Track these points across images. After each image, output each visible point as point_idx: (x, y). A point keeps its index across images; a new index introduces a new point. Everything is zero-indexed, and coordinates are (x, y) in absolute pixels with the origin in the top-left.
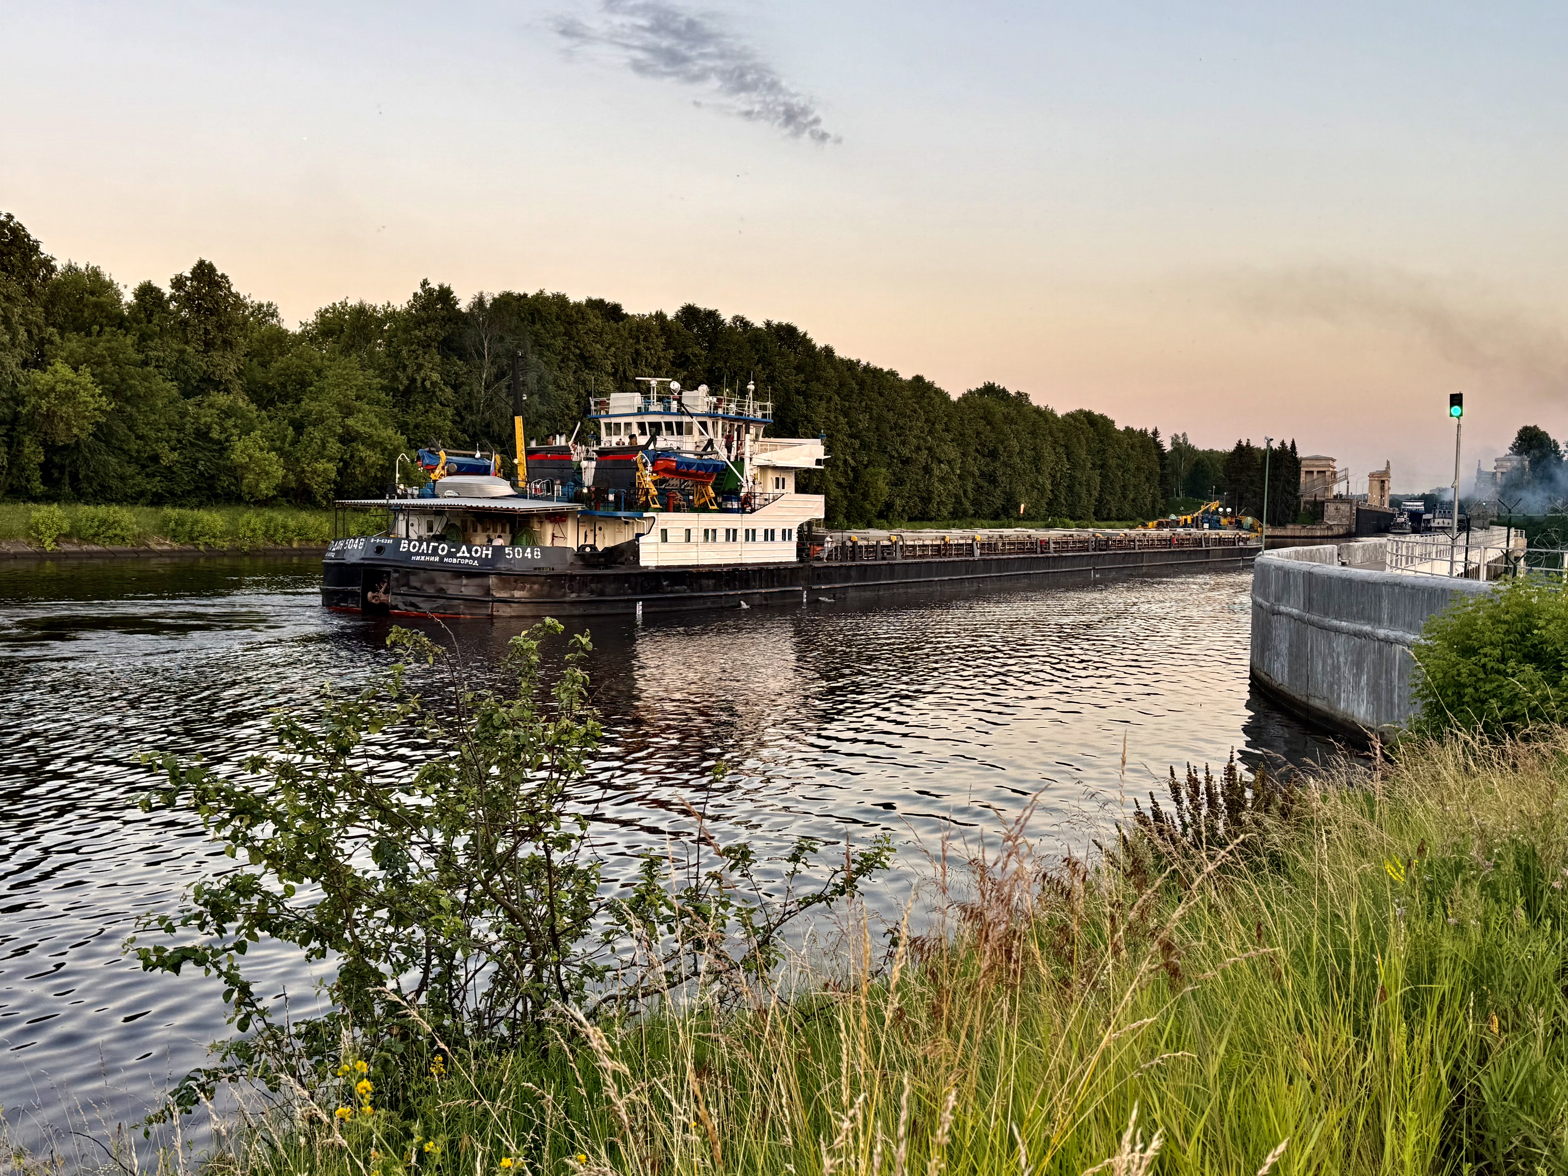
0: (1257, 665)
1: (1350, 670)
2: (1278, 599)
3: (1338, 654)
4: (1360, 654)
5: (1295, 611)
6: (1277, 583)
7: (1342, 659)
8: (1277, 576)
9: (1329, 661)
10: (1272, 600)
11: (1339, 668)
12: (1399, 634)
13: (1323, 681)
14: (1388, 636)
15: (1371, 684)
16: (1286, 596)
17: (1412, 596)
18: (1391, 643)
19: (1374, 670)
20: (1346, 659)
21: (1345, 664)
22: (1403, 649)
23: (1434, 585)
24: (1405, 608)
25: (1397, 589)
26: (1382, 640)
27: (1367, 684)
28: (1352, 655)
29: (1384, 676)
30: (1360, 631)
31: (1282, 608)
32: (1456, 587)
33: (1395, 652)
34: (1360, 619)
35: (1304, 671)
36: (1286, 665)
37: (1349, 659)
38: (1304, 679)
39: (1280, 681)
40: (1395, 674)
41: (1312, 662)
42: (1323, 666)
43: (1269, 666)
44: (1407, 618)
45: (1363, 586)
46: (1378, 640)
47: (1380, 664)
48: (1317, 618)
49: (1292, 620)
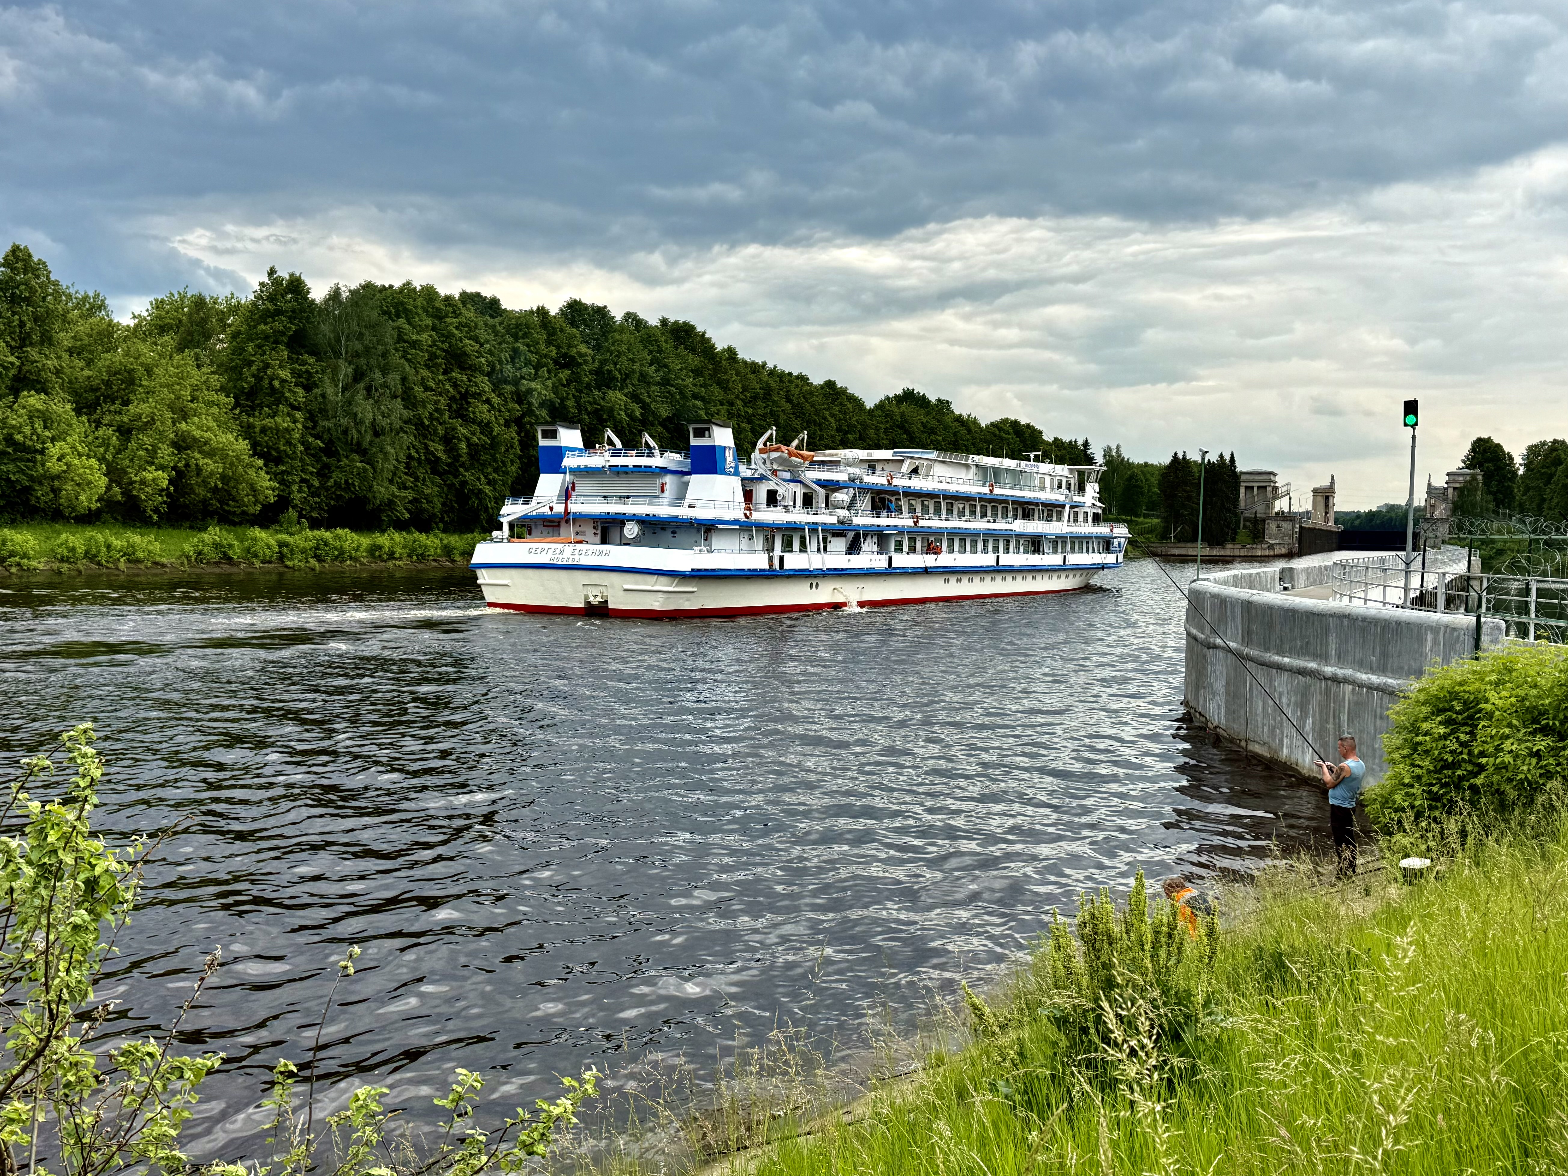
1: (1294, 712)
2: (1214, 631)
3: (1281, 694)
4: (1304, 695)
5: (1233, 644)
6: (1213, 611)
7: (1285, 700)
8: (1213, 604)
9: (1270, 702)
10: (1207, 631)
12: (1348, 672)
13: (1264, 725)
14: (1336, 675)
15: (1317, 729)
16: (1222, 627)
17: (1363, 630)
18: (1340, 682)
19: (1321, 713)
20: (1289, 700)
21: (1288, 705)
22: (1353, 690)
23: (1388, 617)
24: (1355, 643)
25: (1346, 621)
26: (1329, 679)
27: (1313, 729)
28: (1296, 695)
29: (1331, 720)
30: (1305, 669)
31: (1219, 641)
32: (1413, 620)
33: (1344, 693)
34: (1304, 655)
35: (1242, 712)
36: (1223, 705)
37: (1293, 699)
38: (1243, 721)
39: (1216, 723)
40: (1345, 717)
41: (1251, 703)
42: (1263, 708)
43: (1204, 706)
44: (1357, 655)
45: (1307, 617)
46: (1325, 679)
47: (1327, 706)
48: (1256, 653)
49: (1229, 655)
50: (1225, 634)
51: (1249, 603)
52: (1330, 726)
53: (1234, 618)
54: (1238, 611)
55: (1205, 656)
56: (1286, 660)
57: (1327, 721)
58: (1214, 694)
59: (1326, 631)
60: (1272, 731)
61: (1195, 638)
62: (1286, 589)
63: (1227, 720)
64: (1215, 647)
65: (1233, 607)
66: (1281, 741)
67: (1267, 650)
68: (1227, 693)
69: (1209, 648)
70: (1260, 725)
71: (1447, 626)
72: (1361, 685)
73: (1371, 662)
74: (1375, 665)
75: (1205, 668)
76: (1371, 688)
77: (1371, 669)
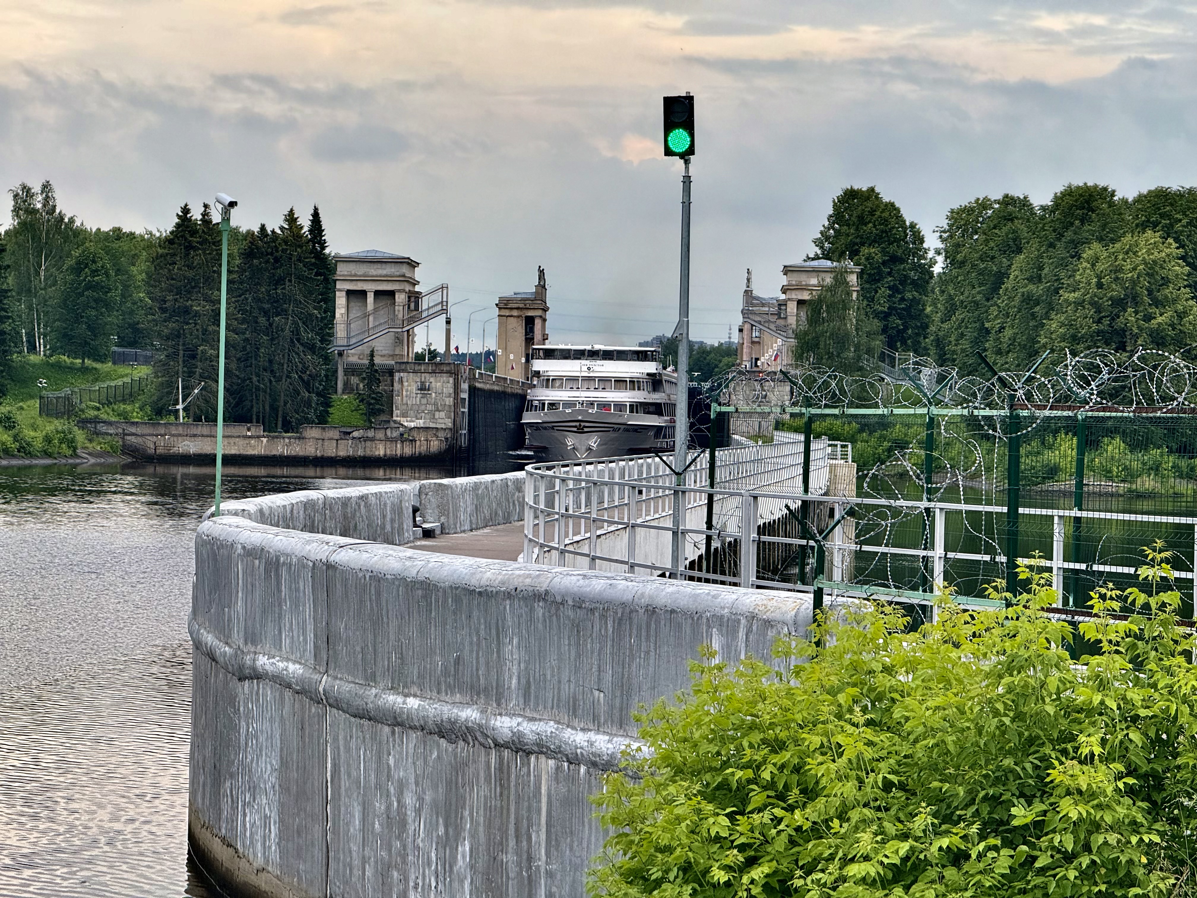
0: (205, 818)
1: (431, 828)
2: (252, 638)
3: (401, 787)
4: (452, 785)
5: (294, 669)
6: (249, 590)
7: (409, 800)
8: (250, 571)
9: (379, 806)
10: (237, 638)
11: (403, 824)
12: (547, 728)
13: (364, 861)
14: (520, 735)
15: (480, 865)
16: (271, 629)
17: (577, 627)
18: (529, 753)
19: (489, 826)
20: (421, 799)
21: (418, 812)
22: (558, 768)
23: (627, 597)
24: (560, 659)
25: (540, 610)
26: (506, 745)
27: (472, 867)
28: (435, 787)
29: (512, 843)
30: (453, 722)
31: (263, 662)
32: (683, 603)
33: (538, 778)
34: (451, 689)
35: (317, 830)
36: (274, 816)
37: (428, 798)
38: (318, 854)
39: (259, 862)
40: (539, 837)
41: (337, 809)
42: (364, 820)
43: (232, 820)
44: (565, 687)
45: (457, 600)
46: (497, 745)
47: (503, 811)
48: (347, 687)
49: (288, 694)
50: (278, 644)
51: (330, 566)
52: (509, 858)
53: (296, 604)
54: (305, 586)
55: (232, 700)
56: (413, 703)
57: (502, 846)
58: (253, 790)
59: (500, 631)
60: (383, 874)
61: (211, 656)
62: (428, 534)
63: (283, 853)
64: (257, 676)
65: (294, 578)
67: (371, 679)
68: (284, 788)
69: (240, 680)
70: (356, 862)
71: (752, 617)
72: (574, 760)
73: (594, 704)
74: (603, 709)
75: (236, 729)
76: (594, 764)
77: (595, 718)
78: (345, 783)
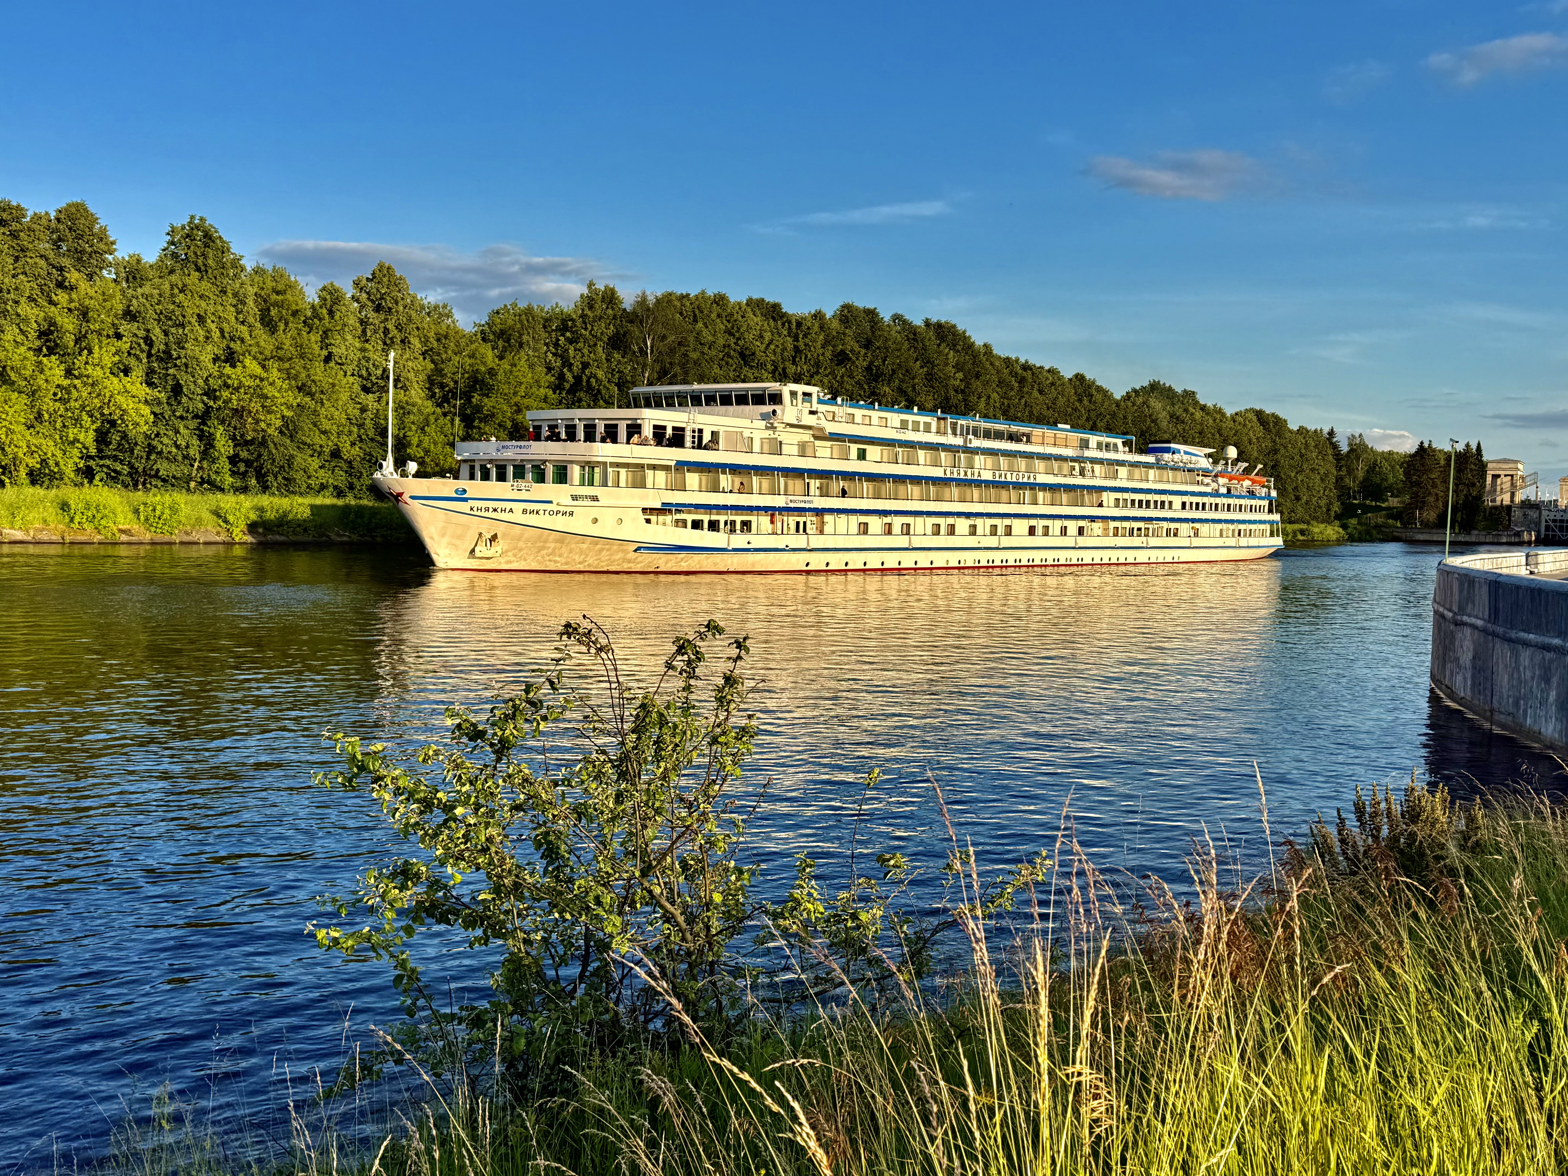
0: (1438, 677)
1: (1538, 685)
2: (1462, 609)
3: (1525, 668)
4: (1547, 668)
5: (1480, 622)
6: (1460, 591)
7: (1529, 673)
8: (1461, 585)
9: (1515, 676)
10: (1455, 610)
11: (1526, 683)
13: (1509, 696)
15: (1560, 700)
16: (1470, 606)
20: (1534, 673)
21: (1533, 678)
27: (1556, 700)
28: (1541, 669)
30: (1550, 645)
31: (1466, 619)
34: (1550, 632)
35: (1488, 685)
36: (1468, 677)
37: (1537, 673)
38: (1488, 693)
39: (1461, 694)
41: (1497, 676)
42: (1509, 680)
43: (1449, 678)
45: (1553, 596)
48: (1502, 629)
49: (1476, 631)
50: (1473, 612)
51: (1496, 582)
53: (1480, 597)
54: (1485, 590)
55: (1452, 633)
56: (1531, 636)
58: (1460, 667)
60: (1516, 702)
61: (1443, 616)
62: (1531, 572)
63: (1472, 691)
64: (1462, 624)
65: (1481, 587)
66: (1525, 711)
67: (1513, 627)
68: (1473, 666)
69: (1456, 625)
70: (1505, 696)
75: (1453, 644)
78: (1501, 666)
